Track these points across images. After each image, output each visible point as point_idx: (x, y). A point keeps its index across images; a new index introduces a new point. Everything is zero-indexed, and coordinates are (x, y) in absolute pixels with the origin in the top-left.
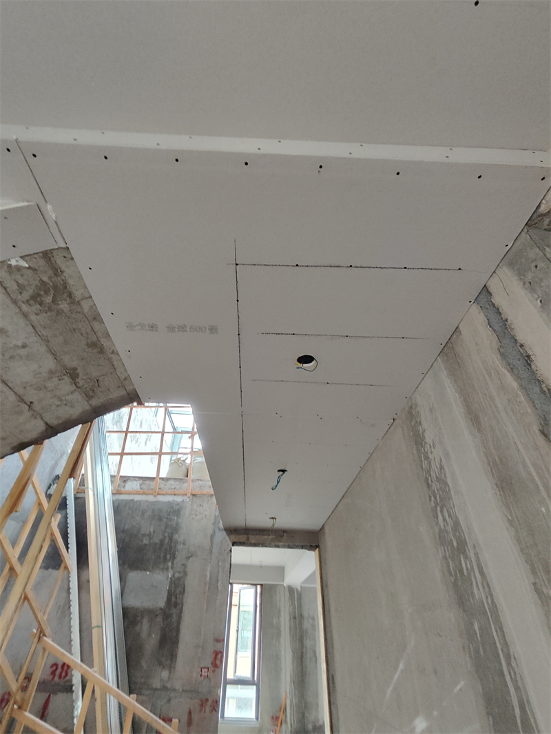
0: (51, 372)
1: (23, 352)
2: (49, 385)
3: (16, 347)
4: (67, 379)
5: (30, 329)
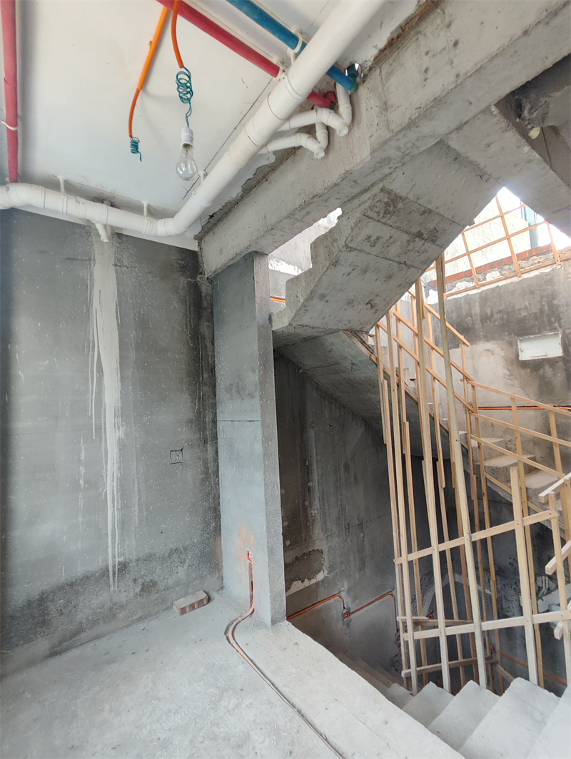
0: (408, 241)
1: (391, 240)
2: (410, 248)
3: (387, 240)
4: (417, 239)
5: (390, 228)
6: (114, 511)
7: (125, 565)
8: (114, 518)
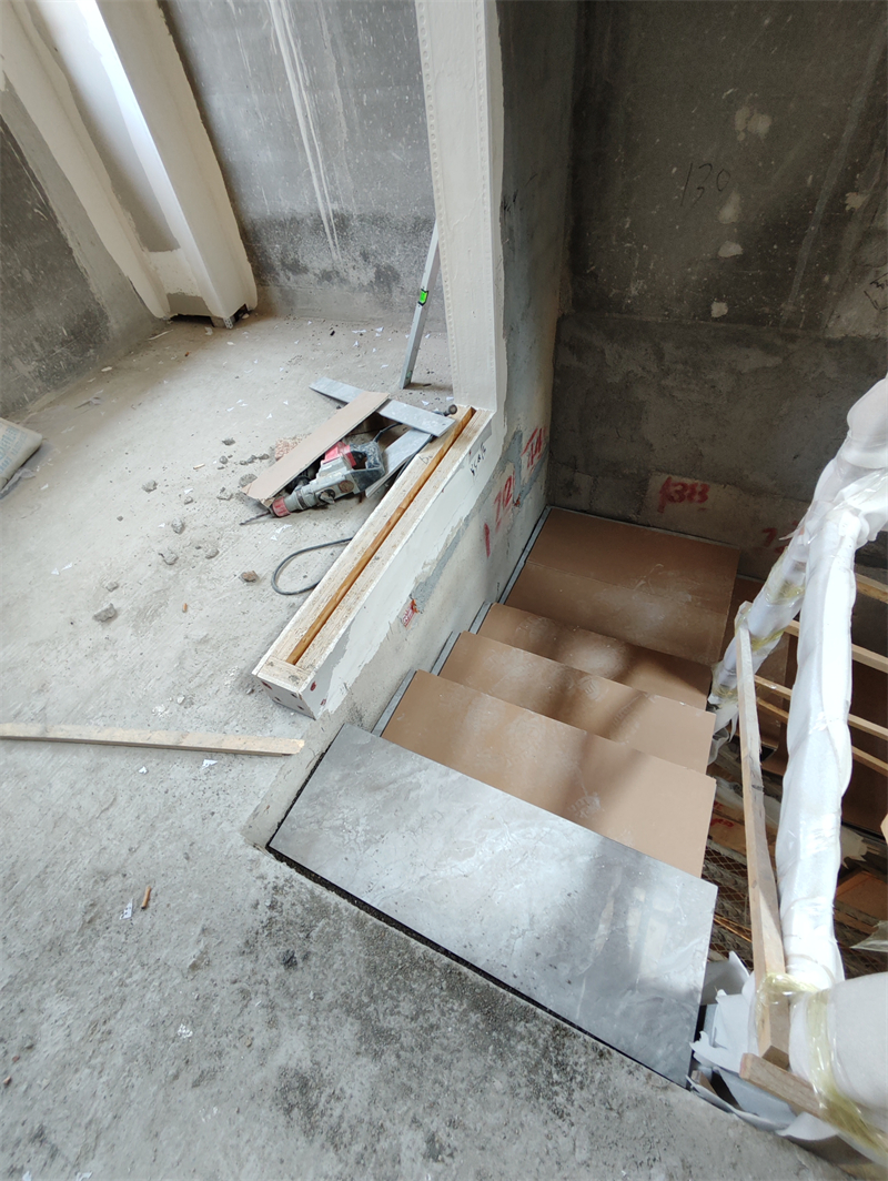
6: (300, 90)
7: (343, 220)
8: (304, 108)
